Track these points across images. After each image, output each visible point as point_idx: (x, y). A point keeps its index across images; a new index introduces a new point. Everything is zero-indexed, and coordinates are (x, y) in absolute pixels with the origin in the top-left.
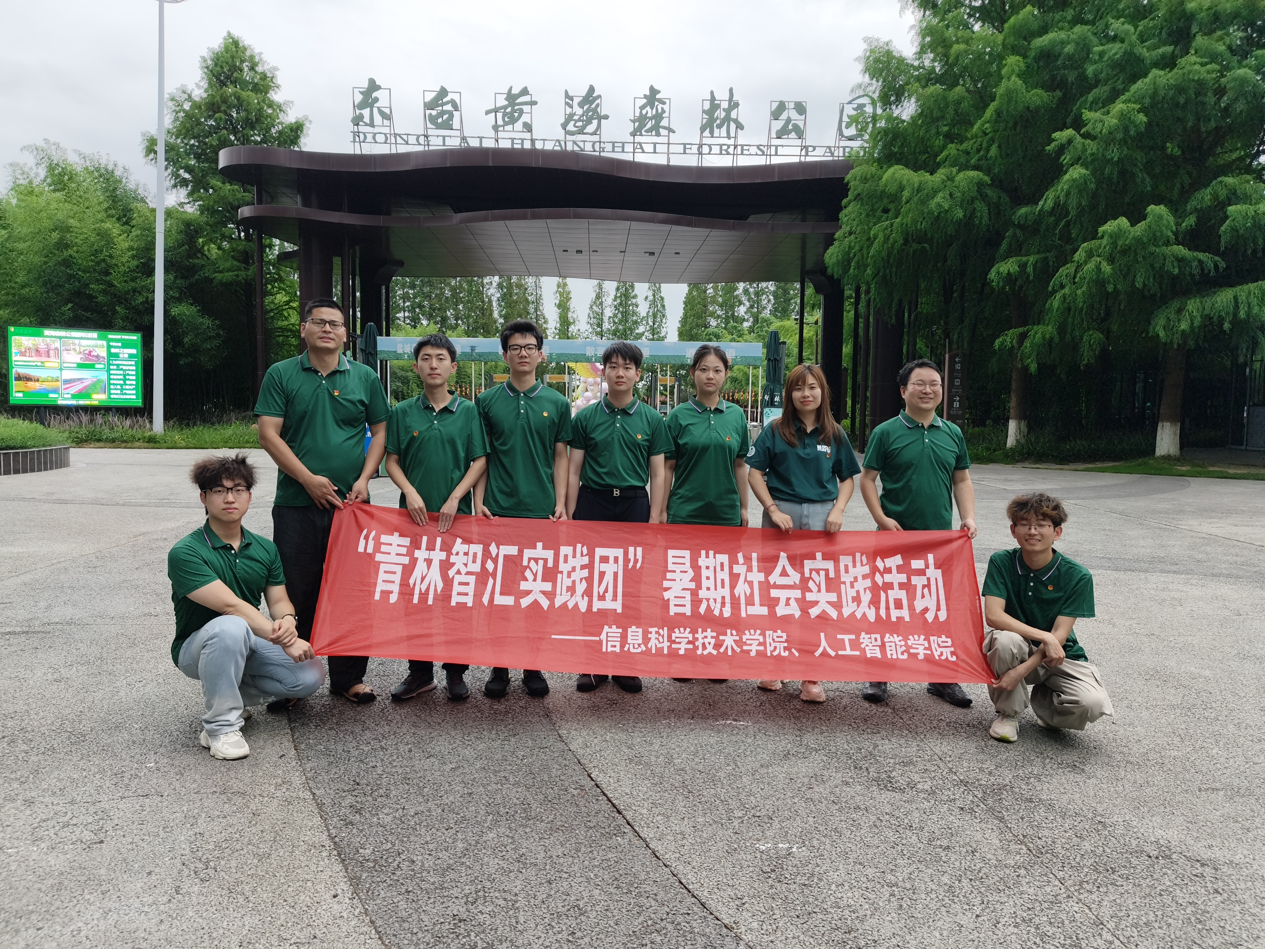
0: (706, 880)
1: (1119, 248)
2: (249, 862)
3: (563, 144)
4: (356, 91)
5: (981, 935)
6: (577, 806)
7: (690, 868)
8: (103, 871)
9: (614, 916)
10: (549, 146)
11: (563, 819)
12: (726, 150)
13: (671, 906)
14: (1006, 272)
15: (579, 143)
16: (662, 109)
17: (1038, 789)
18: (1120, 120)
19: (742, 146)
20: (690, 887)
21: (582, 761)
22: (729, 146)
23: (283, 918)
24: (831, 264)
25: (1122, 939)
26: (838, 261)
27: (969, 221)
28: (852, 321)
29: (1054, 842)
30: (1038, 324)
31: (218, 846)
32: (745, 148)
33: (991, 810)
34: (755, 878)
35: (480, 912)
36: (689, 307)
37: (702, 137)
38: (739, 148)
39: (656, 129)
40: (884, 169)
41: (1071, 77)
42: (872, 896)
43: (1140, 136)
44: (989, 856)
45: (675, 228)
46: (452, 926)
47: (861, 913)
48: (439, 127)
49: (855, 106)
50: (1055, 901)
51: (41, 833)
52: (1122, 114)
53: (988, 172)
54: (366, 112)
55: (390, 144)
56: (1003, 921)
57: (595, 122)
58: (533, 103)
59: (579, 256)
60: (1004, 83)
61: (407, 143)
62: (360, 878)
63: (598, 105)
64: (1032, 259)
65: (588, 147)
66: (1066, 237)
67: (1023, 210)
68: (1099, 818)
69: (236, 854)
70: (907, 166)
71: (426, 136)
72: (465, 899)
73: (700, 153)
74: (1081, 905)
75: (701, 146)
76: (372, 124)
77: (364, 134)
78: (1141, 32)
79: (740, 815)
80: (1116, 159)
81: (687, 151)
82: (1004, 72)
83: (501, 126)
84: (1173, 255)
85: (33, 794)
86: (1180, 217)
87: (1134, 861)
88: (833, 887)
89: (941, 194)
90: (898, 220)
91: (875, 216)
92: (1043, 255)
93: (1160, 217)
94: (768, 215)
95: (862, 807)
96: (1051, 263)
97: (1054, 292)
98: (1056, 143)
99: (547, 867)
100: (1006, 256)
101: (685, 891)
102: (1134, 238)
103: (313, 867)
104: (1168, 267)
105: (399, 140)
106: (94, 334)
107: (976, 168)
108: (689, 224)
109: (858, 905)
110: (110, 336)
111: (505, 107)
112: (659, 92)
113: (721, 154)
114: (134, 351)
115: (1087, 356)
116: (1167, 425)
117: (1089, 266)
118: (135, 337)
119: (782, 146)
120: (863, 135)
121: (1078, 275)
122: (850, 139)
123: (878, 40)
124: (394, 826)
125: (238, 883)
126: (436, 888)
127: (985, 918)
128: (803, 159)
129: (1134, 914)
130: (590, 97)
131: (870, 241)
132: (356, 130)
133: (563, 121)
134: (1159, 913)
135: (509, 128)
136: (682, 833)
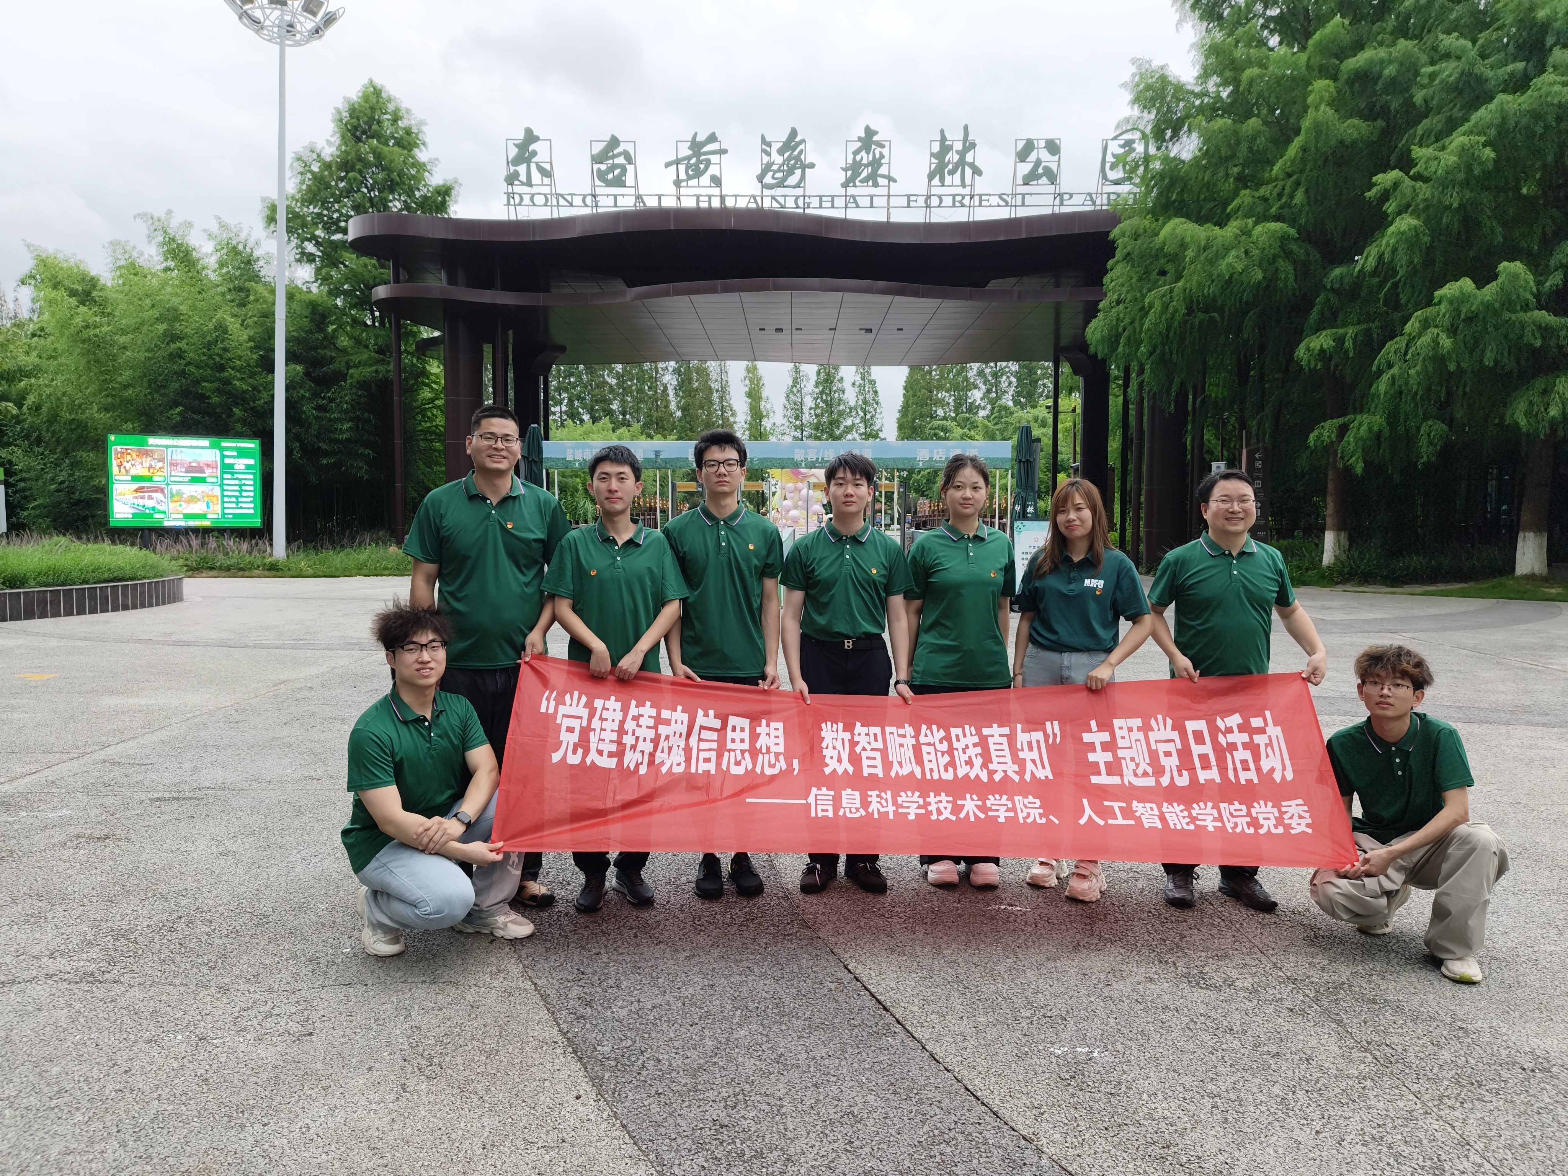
0: (996, 1086)
1: (1462, 316)
2: (477, 1059)
3: (759, 199)
4: (510, 143)
5: (1324, 1154)
6: (837, 1001)
7: (976, 1072)
8: (319, 1066)
9: (894, 1125)
10: (742, 203)
11: (822, 1015)
12: (960, 202)
13: (958, 1114)
14: (1318, 347)
15: (779, 199)
16: (881, 153)
17: (1382, 988)
18: (1460, 156)
19: (980, 196)
20: (979, 1094)
21: (835, 950)
22: (963, 197)
23: (525, 1119)
24: (1094, 342)
25: (1493, 1162)
26: (1103, 338)
27: (1269, 285)
28: (1120, 408)
29: (1405, 1050)
30: (1361, 412)
31: (438, 1041)
32: (984, 198)
33: (1326, 1012)
34: (1053, 1085)
35: (743, 1117)
36: (911, 393)
37: (930, 186)
38: (977, 198)
39: (873, 178)
40: (1160, 222)
41: (1395, 104)
42: (1192, 1108)
43: (1487, 175)
44: (1327, 1065)
45: (898, 298)
46: (713, 1132)
47: (1180, 1126)
48: (609, 184)
49: (1122, 142)
50: (1410, 1117)
51: (243, 1023)
52: (1463, 149)
53: (1292, 222)
54: (522, 169)
55: (551, 206)
56: (1348, 1139)
57: (798, 172)
58: (722, 152)
59: (779, 336)
60: (1311, 114)
61: (571, 205)
62: (603, 1078)
63: (801, 152)
64: (1351, 331)
65: (790, 203)
66: (1393, 301)
67: (1337, 271)
68: (1459, 1023)
69: (461, 1050)
70: (1188, 217)
71: (594, 196)
72: (723, 1104)
73: (928, 206)
74: (1441, 1123)
75: (928, 197)
76: (529, 184)
77: (520, 195)
78: (1482, 46)
79: (1028, 1015)
80: (1455, 205)
81: (912, 204)
82: (1310, 100)
83: (683, 181)
84: (1534, 323)
85: (226, 981)
86: (1541, 275)
87: (1505, 1074)
88: (1145, 1097)
89: (1233, 253)
90: (1180, 284)
91: (1149, 280)
92: (1364, 326)
93: (1516, 276)
94: (1013, 280)
95: (1172, 1007)
96: (1375, 336)
97: (1380, 373)
98: (1378, 188)
99: (812, 1069)
100: (1317, 329)
101: (972, 1098)
102: (1482, 303)
103: (549, 1066)
104: (1528, 338)
105: (562, 202)
106: (205, 442)
107: (1278, 218)
108: (916, 294)
109: (1175, 1117)
110: (223, 444)
111: (689, 158)
112: (876, 133)
113: (954, 206)
114: (251, 462)
115: (1425, 452)
116: (1530, 535)
117: (1423, 339)
118: (253, 445)
119: (1031, 194)
120: (1132, 178)
121: (1410, 351)
122: (1117, 183)
123: (1149, 62)
124: (631, 1021)
125: (468, 1081)
126: (689, 1090)
127: (1327, 1135)
128: (1057, 210)
129: (1506, 1134)
130: (791, 143)
131: (1144, 311)
132: (510, 190)
133: (759, 172)
134: (1538, 1134)
135: (692, 182)
136: (962, 1034)
